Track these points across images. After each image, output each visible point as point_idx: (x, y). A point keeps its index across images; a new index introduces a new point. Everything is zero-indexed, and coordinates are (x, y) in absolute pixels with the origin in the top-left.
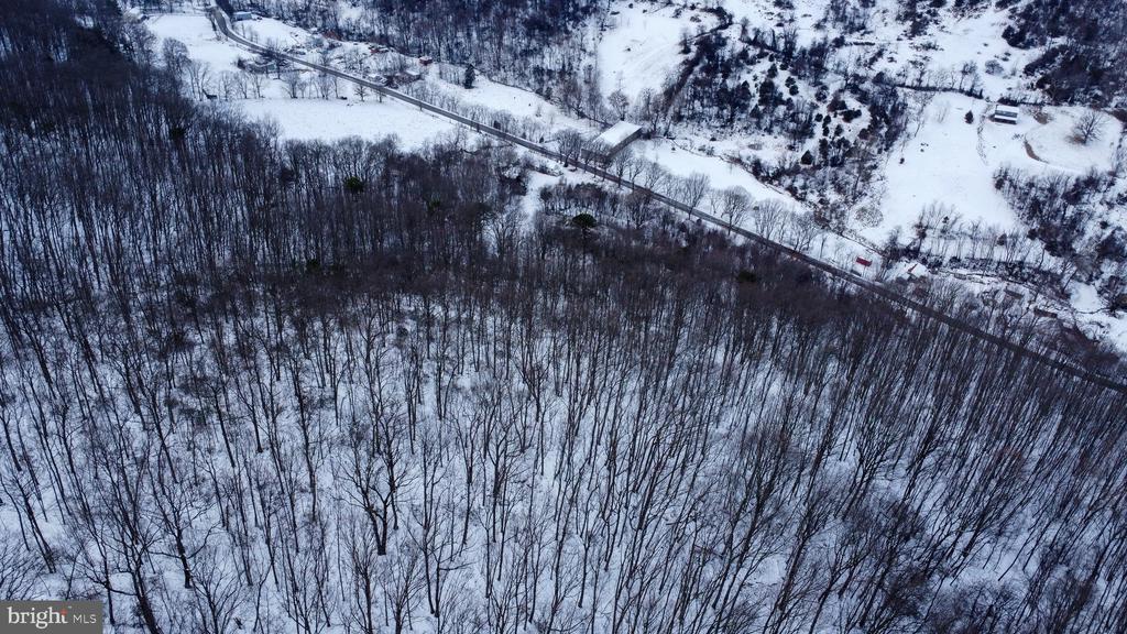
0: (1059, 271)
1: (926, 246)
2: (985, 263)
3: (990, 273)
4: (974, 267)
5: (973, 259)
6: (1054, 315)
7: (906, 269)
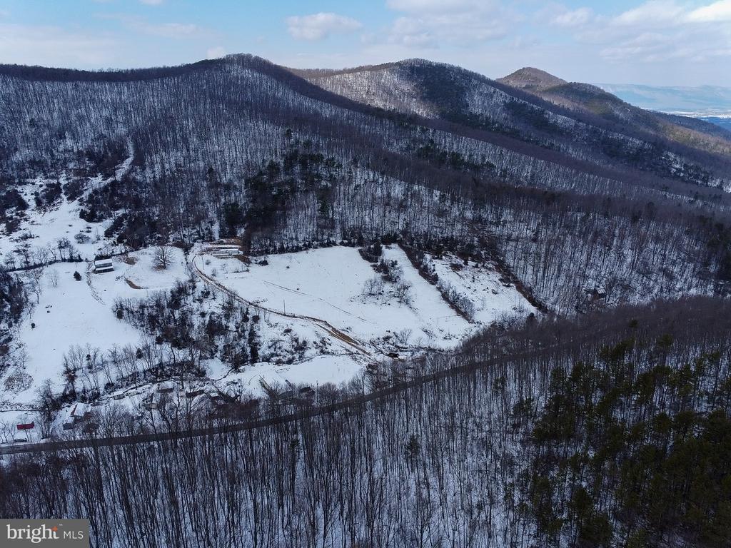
0: (190, 358)
1: (79, 386)
2: (134, 378)
3: (141, 383)
4: (127, 384)
5: (123, 378)
6: (202, 392)
7: (69, 413)
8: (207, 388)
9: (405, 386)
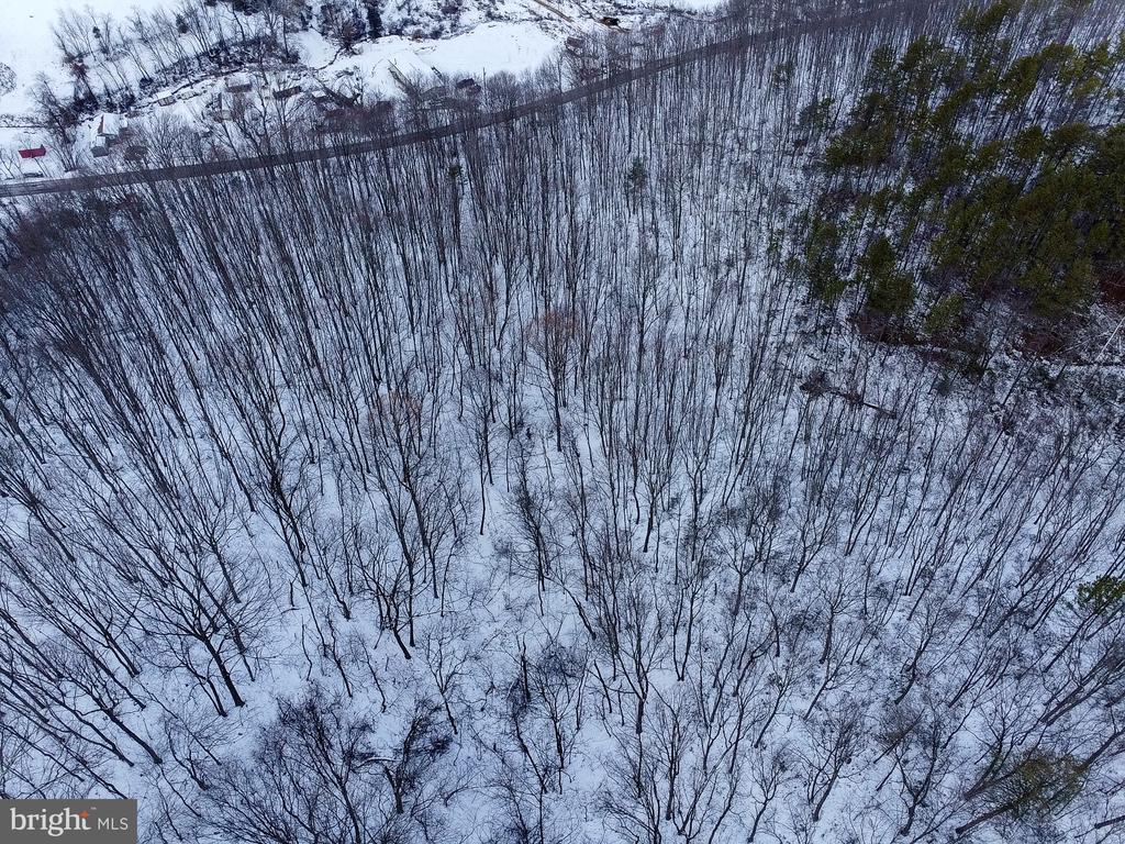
0: (267, 31)
1: (96, 84)
2: (182, 67)
3: (197, 77)
5: (165, 69)
6: (298, 89)
7: (95, 130)
8: (306, 82)
9: (628, 76)
